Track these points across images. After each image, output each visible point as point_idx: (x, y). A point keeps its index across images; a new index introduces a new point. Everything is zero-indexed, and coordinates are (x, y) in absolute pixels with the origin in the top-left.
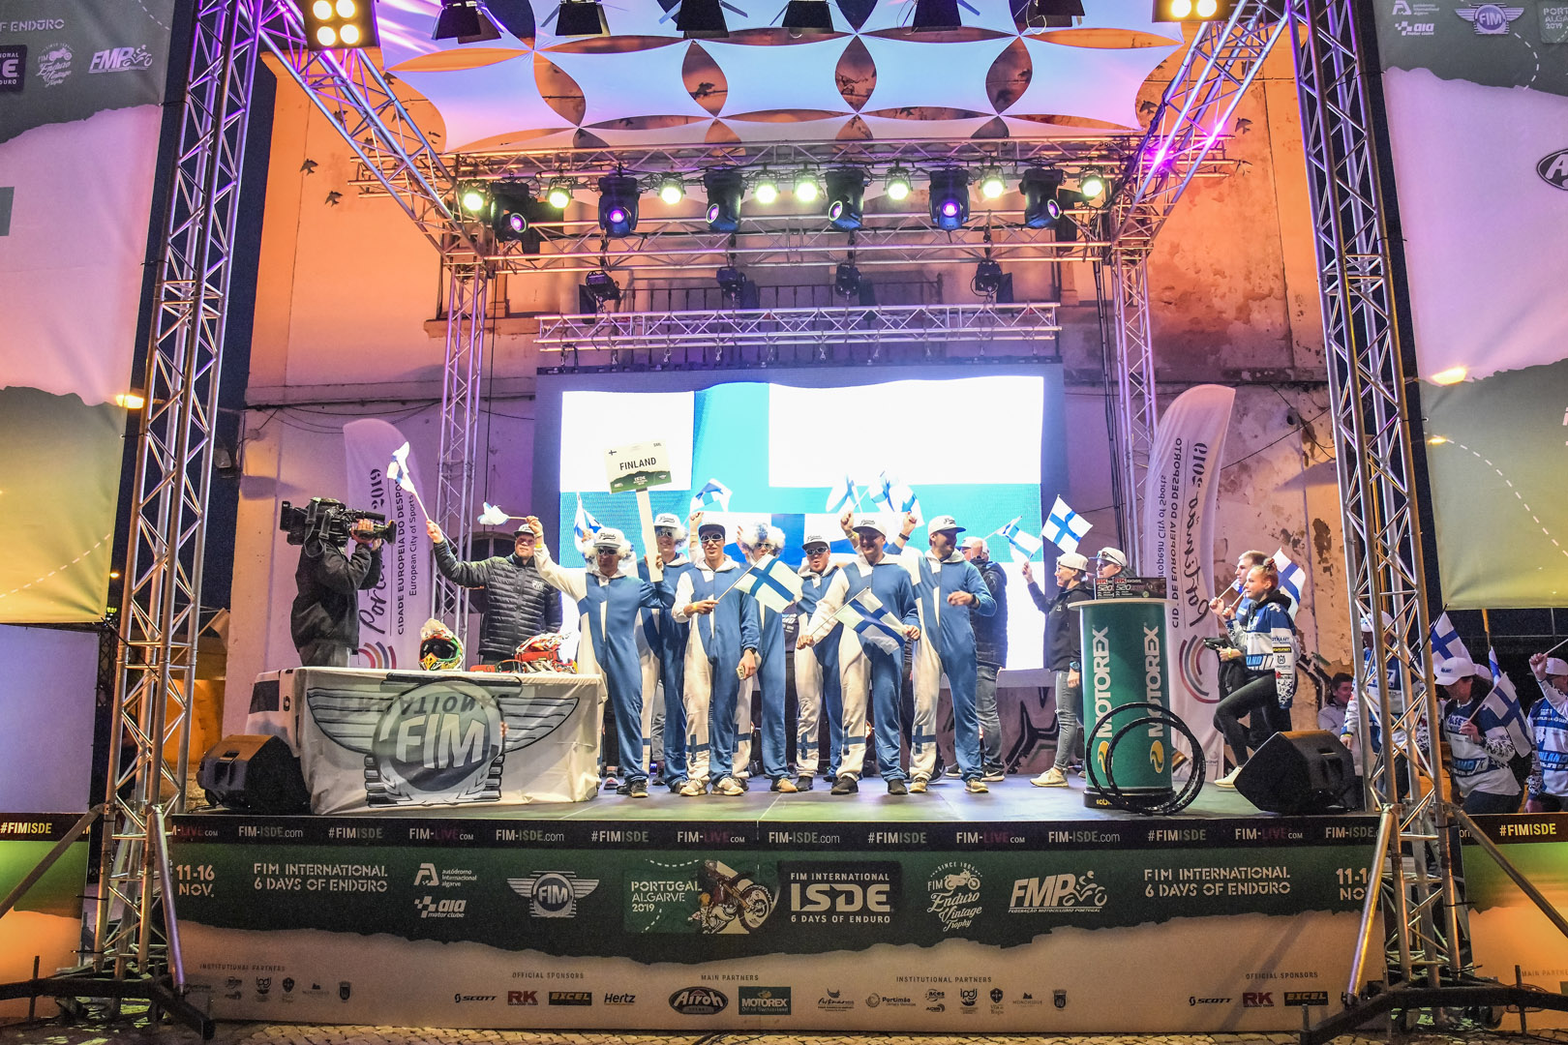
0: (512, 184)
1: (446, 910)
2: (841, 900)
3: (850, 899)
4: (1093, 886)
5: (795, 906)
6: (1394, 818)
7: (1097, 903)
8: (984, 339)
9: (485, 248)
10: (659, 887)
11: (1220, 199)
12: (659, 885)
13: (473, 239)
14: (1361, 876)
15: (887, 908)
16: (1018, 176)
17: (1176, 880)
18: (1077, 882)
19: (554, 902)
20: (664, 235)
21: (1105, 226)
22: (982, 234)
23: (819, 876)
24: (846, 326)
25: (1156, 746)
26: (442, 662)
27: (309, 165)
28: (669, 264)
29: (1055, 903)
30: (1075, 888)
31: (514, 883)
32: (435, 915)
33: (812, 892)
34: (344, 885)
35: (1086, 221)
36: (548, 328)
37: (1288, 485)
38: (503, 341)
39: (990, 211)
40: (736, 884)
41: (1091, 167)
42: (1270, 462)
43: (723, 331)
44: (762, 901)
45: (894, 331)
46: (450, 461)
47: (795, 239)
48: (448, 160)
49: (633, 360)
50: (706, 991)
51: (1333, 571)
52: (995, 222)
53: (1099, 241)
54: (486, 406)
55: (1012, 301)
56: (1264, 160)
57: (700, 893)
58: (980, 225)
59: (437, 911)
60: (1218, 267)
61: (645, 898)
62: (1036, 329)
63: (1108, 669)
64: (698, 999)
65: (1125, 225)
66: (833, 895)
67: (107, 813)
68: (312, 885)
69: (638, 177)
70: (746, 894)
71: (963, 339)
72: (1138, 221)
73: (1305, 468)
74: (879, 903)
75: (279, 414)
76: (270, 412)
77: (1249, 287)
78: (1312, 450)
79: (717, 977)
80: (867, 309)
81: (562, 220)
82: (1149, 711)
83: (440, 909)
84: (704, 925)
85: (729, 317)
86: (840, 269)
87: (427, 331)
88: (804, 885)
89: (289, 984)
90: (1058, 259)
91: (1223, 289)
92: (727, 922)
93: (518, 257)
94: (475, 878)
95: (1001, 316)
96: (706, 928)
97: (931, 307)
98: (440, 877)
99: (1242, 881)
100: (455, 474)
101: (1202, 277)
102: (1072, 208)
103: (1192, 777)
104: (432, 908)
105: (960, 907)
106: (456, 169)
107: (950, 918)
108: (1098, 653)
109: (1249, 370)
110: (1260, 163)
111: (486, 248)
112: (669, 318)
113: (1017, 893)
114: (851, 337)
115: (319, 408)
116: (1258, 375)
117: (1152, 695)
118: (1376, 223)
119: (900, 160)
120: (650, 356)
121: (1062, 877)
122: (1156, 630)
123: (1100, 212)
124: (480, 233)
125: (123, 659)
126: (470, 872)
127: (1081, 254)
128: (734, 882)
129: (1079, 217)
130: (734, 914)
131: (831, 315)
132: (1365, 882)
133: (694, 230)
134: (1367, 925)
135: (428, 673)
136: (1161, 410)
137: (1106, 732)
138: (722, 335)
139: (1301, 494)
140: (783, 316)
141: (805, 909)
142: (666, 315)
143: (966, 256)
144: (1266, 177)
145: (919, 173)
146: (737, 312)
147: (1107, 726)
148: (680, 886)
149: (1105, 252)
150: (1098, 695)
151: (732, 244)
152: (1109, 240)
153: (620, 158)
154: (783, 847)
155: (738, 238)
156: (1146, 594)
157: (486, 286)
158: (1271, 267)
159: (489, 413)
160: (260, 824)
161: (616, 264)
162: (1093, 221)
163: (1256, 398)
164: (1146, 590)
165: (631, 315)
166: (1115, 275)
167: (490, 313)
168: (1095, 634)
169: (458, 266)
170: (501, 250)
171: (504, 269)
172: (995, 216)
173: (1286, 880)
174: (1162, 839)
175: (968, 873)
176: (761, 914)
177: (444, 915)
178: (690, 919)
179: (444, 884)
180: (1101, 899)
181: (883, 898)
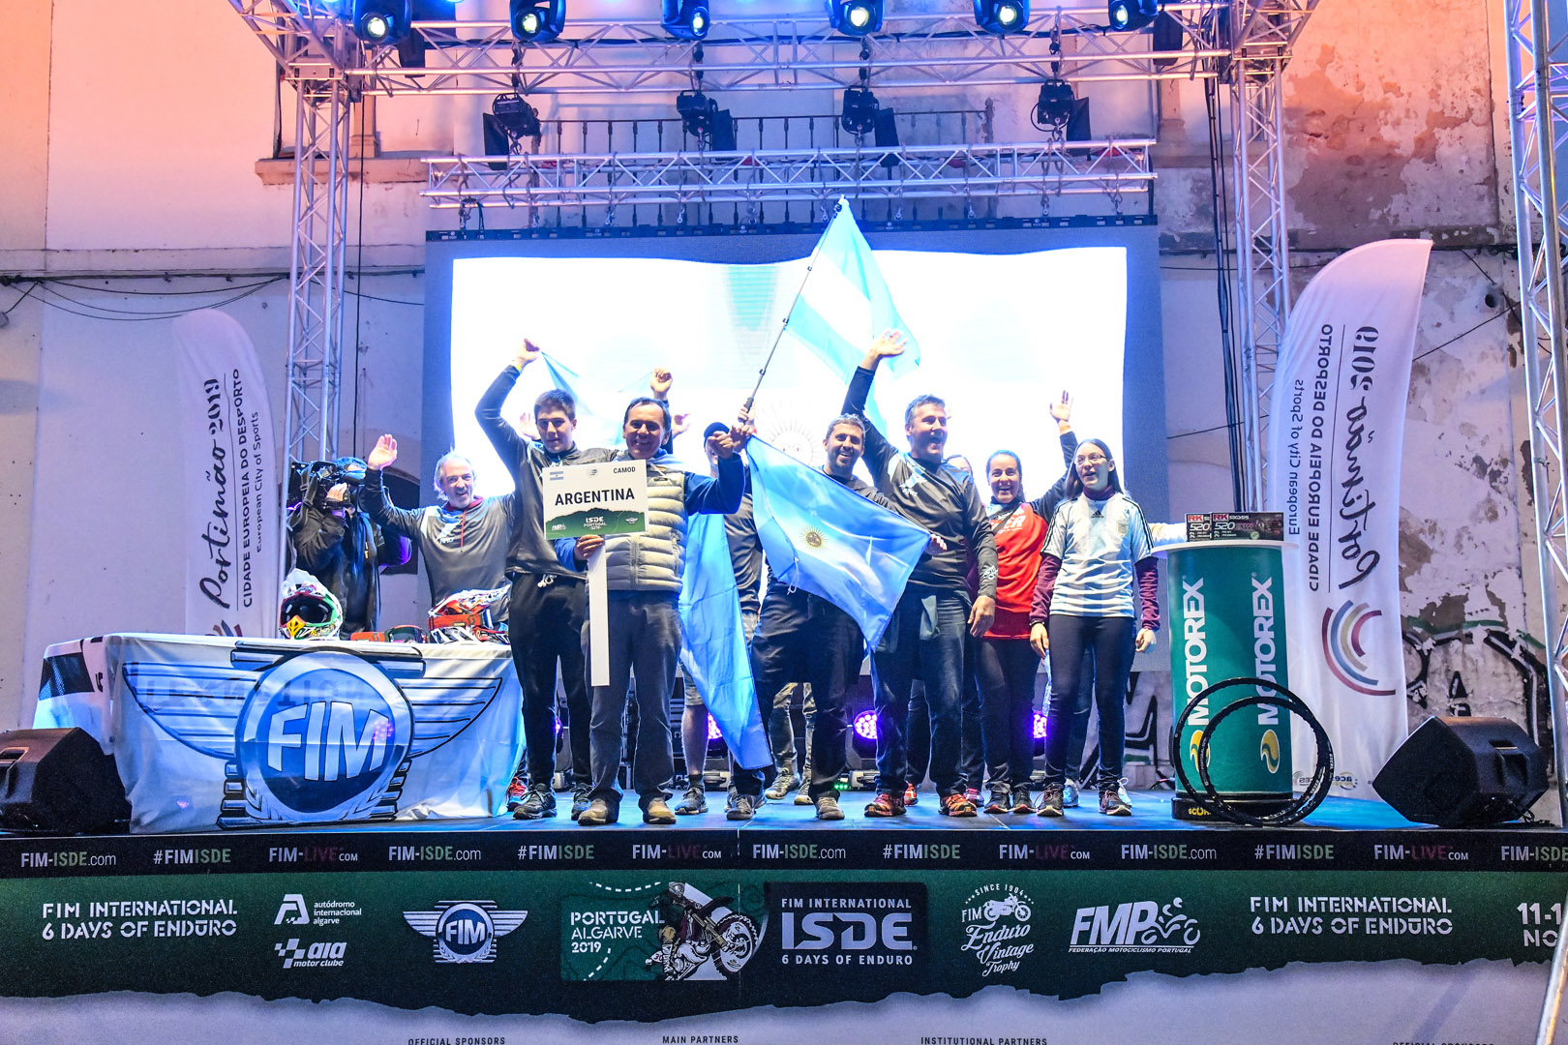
1: (318, 956)
2: (848, 934)
3: (859, 932)
4: (1182, 917)
5: (788, 941)
7: (1187, 941)
8: (1049, 191)
9: (345, 56)
12: (608, 916)
13: (327, 43)
14: (1554, 914)
15: (908, 945)
17: (1294, 912)
18: (1160, 913)
19: (467, 942)
20: (600, 44)
21: (1223, 26)
22: (1048, 41)
23: (818, 903)
24: (857, 175)
25: (1269, 737)
26: (312, 627)
28: (610, 87)
29: (1131, 940)
30: (1157, 921)
31: (413, 918)
32: (303, 964)
33: (809, 924)
34: (176, 929)
35: (1196, 20)
36: (439, 174)
37: (1485, 393)
38: (375, 192)
39: (1059, 9)
40: (709, 915)
42: (1459, 361)
43: (686, 182)
44: (743, 935)
45: (923, 181)
46: (302, 360)
47: (786, 51)
49: (559, 223)
52: (1065, 24)
53: (1214, 48)
54: (352, 285)
55: (1088, 138)
57: (662, 926)
58: (1046, 29)
59: (306, 958)
60: (1392, 80)
61: (588, 934)
62: (1122, 177)
63: (1203, 635)
65: (1252, 25)
66: (837, 927)
68: (128, 929)
70: (722, 927)
71: (1019, 192)
72: (1271, 19)
74: (897, 938)
75: (37, 291)
76: (25, 287)
77: (1437, 109)
79: (684, 1040)
80: (886, 151)
81: (454, 19)
82: (1258, 688)
83: (311, 955)
84: (667, 969)
85: (695, 162)
86: (849, 96)
87: (260, 174)
88: (799, 915)
90: (1156, 77)
91: (1398, 113)
92: (698, 964)
93: (391, 68)
94: (359, 913)
95: (1074, 159)
96: (670, 973)
97: (976, 147)
98: (310, 913)
99: (1385, 916)
100: (309, 379)
101: (1367, 95)
103: (1316, 777)
104: (299, 954)
105: (1004, 944)
107: (991, 959)
108: (1190, 614)
109: (1432, 230)
111: (348, 57)
112: (610, 163)
113: (1079, 926)
114: (865, 190)
115: (100, 284)
116: (1445, 237)
117: (1264, 668)
120: (584, 217)
121: (1139, 906)
122: (1269, 583)
123: (1216, 6)
124: (337, 35)
126: (352, 904)
127: (1188, 68)
128: (706, 912)
129: (1186, 15)
130: (707, 954)
131: (837, 159)
132: (1558, 922)
133: (644, 37)
134: (1558, 977)
135: (292, 643)
136: (1299, 287)
137: (1199, 718)
138: (685, 188)
141: (801, 946)
142: (607, 159)
143: (1025, 74)
146: (706, 155)
147: (1201, 710)
149: (1222, 66)
150: (1189, 669)
151: (698, 57)
152: (1228, 47)
154: (772, 864)
155: (706, 49)
156: (1255, 534)
157: (348, 112)
158: (1471, 78)
159: (359, 295)
160: (51, 848)
161: (534, 85)
162: (1205, 21)
163: (1440, 270)
164: (1257, 529)
165: (557, 158)
166: (1236, 97)
167: (355, 151)
168: (1185, 586)
169: (307, 82)
170: (369, 61)
171: (374, 88)
172: (1067, 16)
173: (1446, 916)
174: (1273, 856)
175: (1015, 899)
176: (742, 953)
177: (316, 964)
178: (648, 961)
179: (316, 922)
180: (1191, 937)
181: (903, 931)
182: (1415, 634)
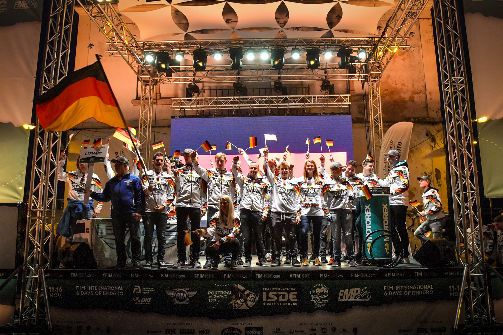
0: (163, 52)
1: (144, 301)
2: (281, 297)
3: (283, 297)
4: (367, 292)
5: (265, 300)
6: (469, 269)
7: (368, 298)
8: (324, 107)
10: (218, 293)
11: (404, 60)
13: (149, 71)
14: (457, 288)
15: (296, 300)
16: (336, 51)
17: (395, 290)
18: (361, 291)
19: (182, 298)
20: (215, 71)
21: (366, 68)
22: (324, 71)
23: (273, 289)
24: (277, 102)
25: (387, 245)
27: (91, 45)
28: (217, 81)
29: (353, 298)
30: (360, 293)
31: (168, 292)
32: (140, 303)
33: (270, 294)
34: (109, 294)
35: (359, 67)
36: (175, 102)
37: (426, 157)
38: (159, 107)
39: (326, 63)
41: (362, 48)
42: (421, 149)
44: (253, 298)
45: (294, 104)
47: (260, 72)
48: (141, 44)
49: (204, 114)
50: (234, 329)
51: (442, 186)
52: (328, 67)
53: (364, 73)
54: (153, 130)
55: (334, 94)
56: (419, 46)
57: (232, 295)
58: (323, 68)
59: (141, 302)
60: (403, 83)
61: (213, 297)
62: (342, 103)
63: (370, 219)
64: (232, 331)
65: (373, 68)
66: (278, 296)
67: (24, 269)
68: (97, 293)
69: (206, 50)
70: (248, 295)
71: (317, 107)
72: (377, 67)
73: (432, 151)
74: (293, 298)
75: (81, 132)
76: (78, 131)
77: (414, 90)
78: (435, 145)
79: (238, 324)
80: (285, 96)
81: (179, 65)
82: (384, 232)
83: (142, 301)
84: (233, 306)
85: (237, 99)
86: (276, 83)
87: (132, 103)
88: (268, 292)
89: (89, 328)
90: (350, 80)
91: (405, 90)
92: (241, 305)
93: (164, 77)
94: (154, 291)
95: (330, 99)
96: (234, 307)
97: (307, 96)
98: (142, 290)
99: (417, 290)
101: (398, 86)
102: (355, 62)
104: (139, 301)
105: (321, 299)
106: (143, 47)
107: (318, 303)
108: (367, 213)
109: (413, 118)
110: (417, 47)
111: (154, 75)
112: (217, 99)
113: (340, 294)
114: (279, 106)
115: (95, 130)
116: (416, 120)
117: (385, 227)
118: (462, 66)
119: (296, 45)
120: (210, 112)
121: (356, 289)
122: (386, 205)
123: (364, 63)
124: (151, 69)
125: (29, 216)
126: (152, 289)
127: (357, 78)
128: (244, 291)
129: (357, 65)
130: (244, 302)
131: (273, 98)
132: (458, 290)
133: (225, 69)
134: (460, 305)
136: (385, 132)
137: (370, 240)
138: (235, 105)
139: (431, 160)
140: (256, 98)
141: (268, 301)
142: (216, 98)
143: (318, 78)
144: (419, 52)
145: (303, 50)
146: (240, 97)
147: (370, 238)
148: (225, 293)
149: (366, 77)
150: (367, 227)
151: (238, 74)
152: (367, 73)
153: (200, 44)
154: (260, 279)
155: (240, 72)
156: (383, 193)
157: (153, 88)
158: (421, 83)
159: (155, 132)
160: (78, 272)
161: (198, 80)
162: (362, 67)
163: (416, 127)
164: (383, 191)
165: (204, 98)
166: (369, 85)
167: (155, 97)
168: (366, 206)
169: (144, 81)
170: (159, 75)
171: (160, 82)
172: (328, 65)
173: (432, 290)
174: (390, 276)
175: (324, 288)
176: (253, 302)
177: (143, 303)
178: (229, 304)
179: (143, 293)
180: (369, 296)
181: (295, 296)
182: (411, 214)
